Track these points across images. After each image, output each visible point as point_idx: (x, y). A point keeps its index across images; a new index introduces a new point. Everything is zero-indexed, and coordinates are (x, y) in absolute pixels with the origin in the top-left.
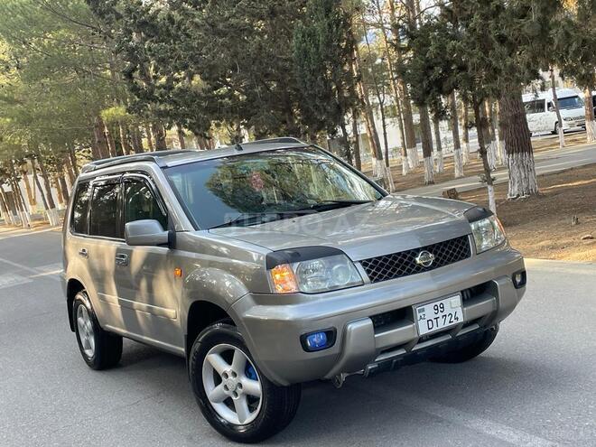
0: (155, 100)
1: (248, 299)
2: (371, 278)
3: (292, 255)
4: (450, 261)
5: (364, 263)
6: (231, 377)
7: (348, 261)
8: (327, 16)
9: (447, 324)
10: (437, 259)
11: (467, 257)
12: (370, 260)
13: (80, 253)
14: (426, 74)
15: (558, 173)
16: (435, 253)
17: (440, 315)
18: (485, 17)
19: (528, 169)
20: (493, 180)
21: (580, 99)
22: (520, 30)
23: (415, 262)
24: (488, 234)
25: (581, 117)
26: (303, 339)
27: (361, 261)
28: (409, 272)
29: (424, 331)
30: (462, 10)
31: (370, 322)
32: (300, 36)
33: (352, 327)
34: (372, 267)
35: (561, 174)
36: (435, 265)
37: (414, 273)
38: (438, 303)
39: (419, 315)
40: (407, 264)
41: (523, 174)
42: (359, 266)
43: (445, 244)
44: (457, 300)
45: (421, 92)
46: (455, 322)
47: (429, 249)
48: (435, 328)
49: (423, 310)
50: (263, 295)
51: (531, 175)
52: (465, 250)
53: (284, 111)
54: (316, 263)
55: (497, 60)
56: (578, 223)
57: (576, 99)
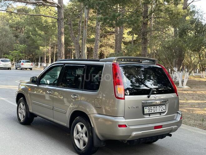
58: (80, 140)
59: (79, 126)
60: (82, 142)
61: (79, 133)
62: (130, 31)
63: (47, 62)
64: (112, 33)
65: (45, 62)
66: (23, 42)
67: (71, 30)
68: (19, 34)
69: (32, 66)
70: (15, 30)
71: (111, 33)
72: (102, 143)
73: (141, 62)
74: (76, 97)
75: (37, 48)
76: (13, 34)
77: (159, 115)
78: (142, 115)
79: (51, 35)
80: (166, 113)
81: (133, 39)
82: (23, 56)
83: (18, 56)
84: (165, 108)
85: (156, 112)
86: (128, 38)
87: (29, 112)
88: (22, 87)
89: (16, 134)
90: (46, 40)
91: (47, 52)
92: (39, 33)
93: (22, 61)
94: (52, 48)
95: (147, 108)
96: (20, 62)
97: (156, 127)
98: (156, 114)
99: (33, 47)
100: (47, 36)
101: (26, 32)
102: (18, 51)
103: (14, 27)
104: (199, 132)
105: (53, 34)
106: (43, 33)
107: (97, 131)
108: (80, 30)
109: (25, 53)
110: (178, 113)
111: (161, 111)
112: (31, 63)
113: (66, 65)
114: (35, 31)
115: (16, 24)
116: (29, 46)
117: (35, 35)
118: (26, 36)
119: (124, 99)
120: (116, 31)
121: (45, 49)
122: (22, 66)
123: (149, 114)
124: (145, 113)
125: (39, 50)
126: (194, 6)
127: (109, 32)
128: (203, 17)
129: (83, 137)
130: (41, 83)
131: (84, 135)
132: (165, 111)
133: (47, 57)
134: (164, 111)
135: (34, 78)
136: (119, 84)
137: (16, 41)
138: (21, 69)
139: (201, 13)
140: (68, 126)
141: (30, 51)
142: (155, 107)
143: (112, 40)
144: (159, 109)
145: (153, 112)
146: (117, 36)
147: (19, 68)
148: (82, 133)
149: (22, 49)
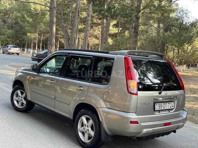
58: (85, 133)
59: (84, 118)
60: (86, 136)
61: (84, 126)
62: (114, 24)
63: (34, 48)
64: (99, 24)
65: (32, 48)
66: (11, 27)
67: (61, 19)
68: (7, 19)
69: (19, 51)
70: (3, 16)
71: (97, 25)
72: (110, 138)
73: (148, 57)
74: (82, 88)
75: (25, 34)
76: (1, 19)
77: (168, 112)
78: (153, 111)
79: (39, 23)
80: (174, 110)
81: (118, 31)
82: (10, 41)
83: (6, 41)
84: (173, 105)
85: (165, 108)
86: (113, 30)
87: (27, 99)
88: (19, 74)
89: (14, 123)
90: (34, 27)
91: (35, 39)
92: (27, 20)
93: (9, 46)
94: (39, 35)
95: (158, 104)
96: (7, 47)
97: (166, 124)
98: (165, 111)
99: (21, 33)
100: (35, 23)
101: (15, 18)
102: (5, 36)
103: (2, 13)
104: (192, 126)
105: (41, 22)
106: (31, 20)
107: (105, 126)
108: (69, 20)
109: (12, 38)
110: (184, 110)
111: (170, 107)
112: (18, 49)
113: (70, 55)
114: (24, 17)
115: (5, 10)
116: (17, 31)
117: (24, 22)
118: (14, 21)
119: (137, 94)
120: (103, 23)
121: (33, 36)
122: (10, 51)
123: (159, 111)
124: (156, 110)
125: (26, 36)
126: (177, 4)
127: (95, 24)
128: (188, 16)
129: (88, 130)
130: (41, 71)
131: (90, 129)
132: (174, 108)
133: (35, 44)
134: (172, 108)
135: (34, 66)
136: (131, 79)
137: (3, 26)
138: (9, 54)
139: (186, 12)
140: (72, 118)
141: (17, 37)
142: (165, 103)
143: (97, 31)
144: (168, 106)
145: (163, 109)
146: (102, 28)
147: (7, 52)
148: (88, 126)
149: (10, 34)
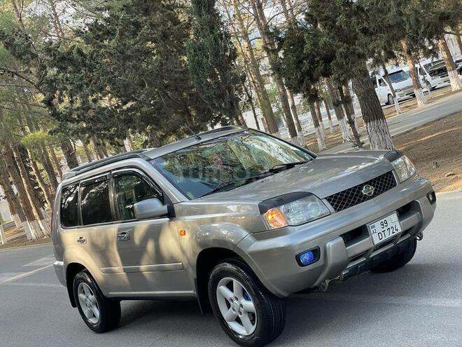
0: (72, 121)
1: (250, 238)
2: (335, 209)
3: (278, 201)
4: (384, 190)
5: (329, 199)
6: (235, 301)
7: (317, 199)
8: (212, 32)
9: (392, 235)
10: (376, 190)
11: (395, 185)
12: (332, 196)
13: (78, 241)
14: (298, 67)
15: (405, 133)
16: (374, 186)
17: (386, 228)
18: (349, 16)
19: (384, 132)
20: (363, 143)
21: (404, 73)
22: (382, 22)
23: (362, 193)
24: (404, 167)
25: (408, 87)
26: (298, 258)
27: (326, 198)
28: (359, 201)
29: (377, 241)
30: (320, 13)
31: (341, 239)
32: (192, 51)
33: (330, 244)
34: (334, 201)
35: (408, 134)
36: (375, 194)
37: (363, 201)
38: (383, 220)
39: (372, 230)
40: (357, 195)
41: (381, 137)
42: (325, 201)
43: (378, 178)
44: (394, 217)
45: (296, 82)
46: (396, 233)
47: (370, 183)
48: (384, 238)
49: (374, 226)
50: (260, 232)
51: (387, 137)
52: (393, 182)
53: (183, 114)
54: (295, 204)
55: (363, 47)
56: (438, 166)
57: (402, 73)
